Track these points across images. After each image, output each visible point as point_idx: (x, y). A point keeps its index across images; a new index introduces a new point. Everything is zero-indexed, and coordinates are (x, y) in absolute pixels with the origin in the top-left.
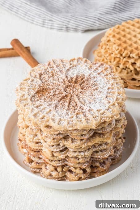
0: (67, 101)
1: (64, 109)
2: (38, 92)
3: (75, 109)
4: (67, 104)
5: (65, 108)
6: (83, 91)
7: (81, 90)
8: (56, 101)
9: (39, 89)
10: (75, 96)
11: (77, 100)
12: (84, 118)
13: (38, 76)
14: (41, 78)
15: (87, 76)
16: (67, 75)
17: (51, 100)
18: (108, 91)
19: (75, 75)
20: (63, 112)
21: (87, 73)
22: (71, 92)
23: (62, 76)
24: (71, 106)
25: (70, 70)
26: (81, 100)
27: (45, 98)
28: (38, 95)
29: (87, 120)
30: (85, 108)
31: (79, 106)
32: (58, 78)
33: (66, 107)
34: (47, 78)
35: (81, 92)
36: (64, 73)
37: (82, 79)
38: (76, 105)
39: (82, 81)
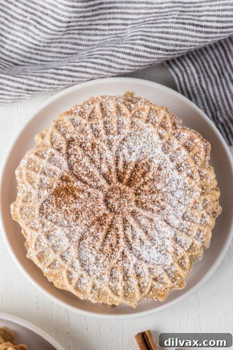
0: (103, 228)
1: (94, 247)
2: (57, 193)
3: (112, 254)
4: (101, 235)
5: (97, 248)
6: (138, 209)
7: (135, 208)
8: (83, 227)
9: (59, 184)
10: (119, 219)
11: (121, 232)
12: (121, 284)
13: (64, 146)
14: (70, 151)
15: (156, 162)
16: (120, 154)
17: (77, 218)
18: (182, 221)
19: (133, 159)
20: (90, 256)
22: (116, 204)
23: (109, 155)
24: (108, 243)
25: (129, 138)
26: (129, 232)
27: (66, 210)
28: (56, 199)
30: (129, 258)
31: (121, 250)
32: (101, 159)
33: (98, 245)
34: (80, 154)
35: (133, 213)
36: (114, 148)
37: (144, 175)
38: (118, 243)
39: (143, 180)
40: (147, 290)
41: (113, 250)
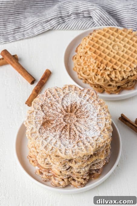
0: (67, 131)
1: (66, 138)
2: (43, 124)
3: (75, 138)
4: (68, 133)
5: (68, 138)
6: (78, 119)
7: (77, 119)
8: (59, 132)
9: (43, 121)
10: (73, 125)
11: (75, 129)
12: (83, 146)
13: (40, 108)
14: (43, 109)
15: (78, 102)
16: (63, 104)
17: (55, 131)
18: (97, 118)
19: (69, 104)
20: (66, 142)
21: (78, 100)
22: (69, 121)
23: (59, 106)
24: (72, 135)
25: (64, 98)
26: (78, 128)
27: (50, 129)
28: (44, 127)
29: (86, 147)
30: (82, 137)
31: (78, 135)
32: (57, 108)
33: (68, 137)
34: (47, 109)
35: (77, 121)
36: (60, 103)
37: (76, 107)
38: (75, 134)
39: (76, 110)
40: (95, 146)
41: (74, 137)
